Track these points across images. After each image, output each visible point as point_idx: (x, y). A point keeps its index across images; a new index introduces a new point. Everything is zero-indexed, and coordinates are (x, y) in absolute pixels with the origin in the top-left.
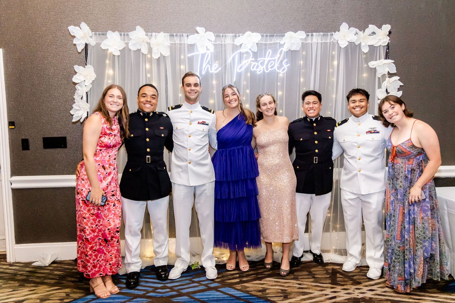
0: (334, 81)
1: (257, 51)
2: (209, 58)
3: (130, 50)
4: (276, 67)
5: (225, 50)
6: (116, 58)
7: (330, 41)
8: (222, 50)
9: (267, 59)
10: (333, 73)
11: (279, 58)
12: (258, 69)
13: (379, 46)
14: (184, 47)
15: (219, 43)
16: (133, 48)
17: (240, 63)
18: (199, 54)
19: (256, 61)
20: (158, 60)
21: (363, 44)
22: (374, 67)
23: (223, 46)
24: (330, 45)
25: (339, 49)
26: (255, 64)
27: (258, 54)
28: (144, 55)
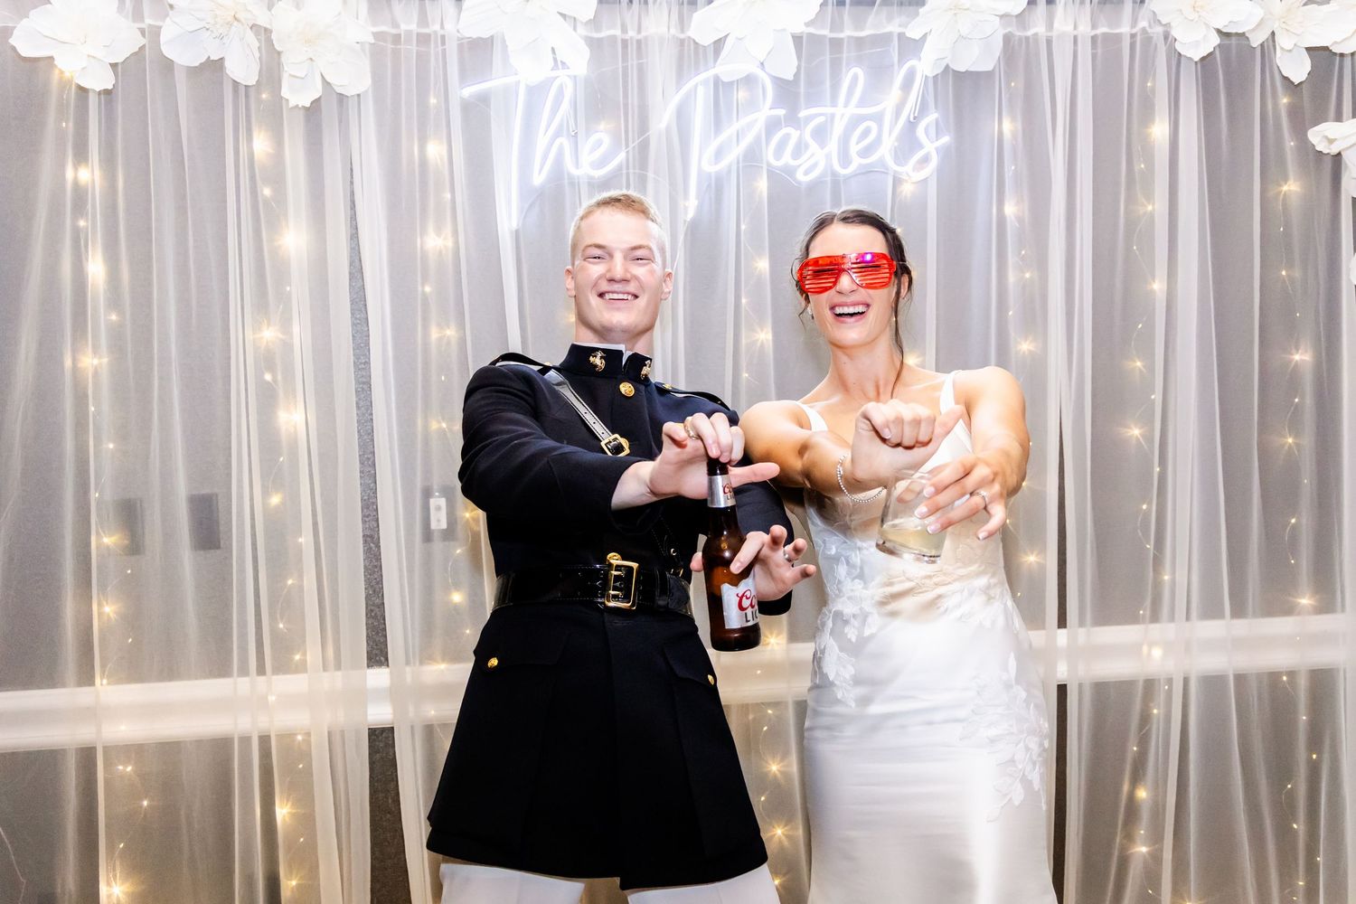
0: (1152, 215)
1: (797, 75)
2: (566, 105)
3: (168, 66)
4: (885, 151)
5: (641, 70)
6: (96, 106)
7: (1134, 31)
8: (625, 69)
9: (843, 112)
10: (1147, 180)
11: (899, 108)
12: (805, 157)
13: (1352, 54)
14: (444, 50)
15: (611, 32)
16: (184, 56)
17: (718, 128)
18: (518, 83)
19: (792, 119)
20: (313, 110)
21: (1283, 41)
22: (1334, 150)
23: (632, 49)
24: (1132, 46)
25: (1174, 63)
26: (787, 137)
27: (802, 90)
28: (242, 92)
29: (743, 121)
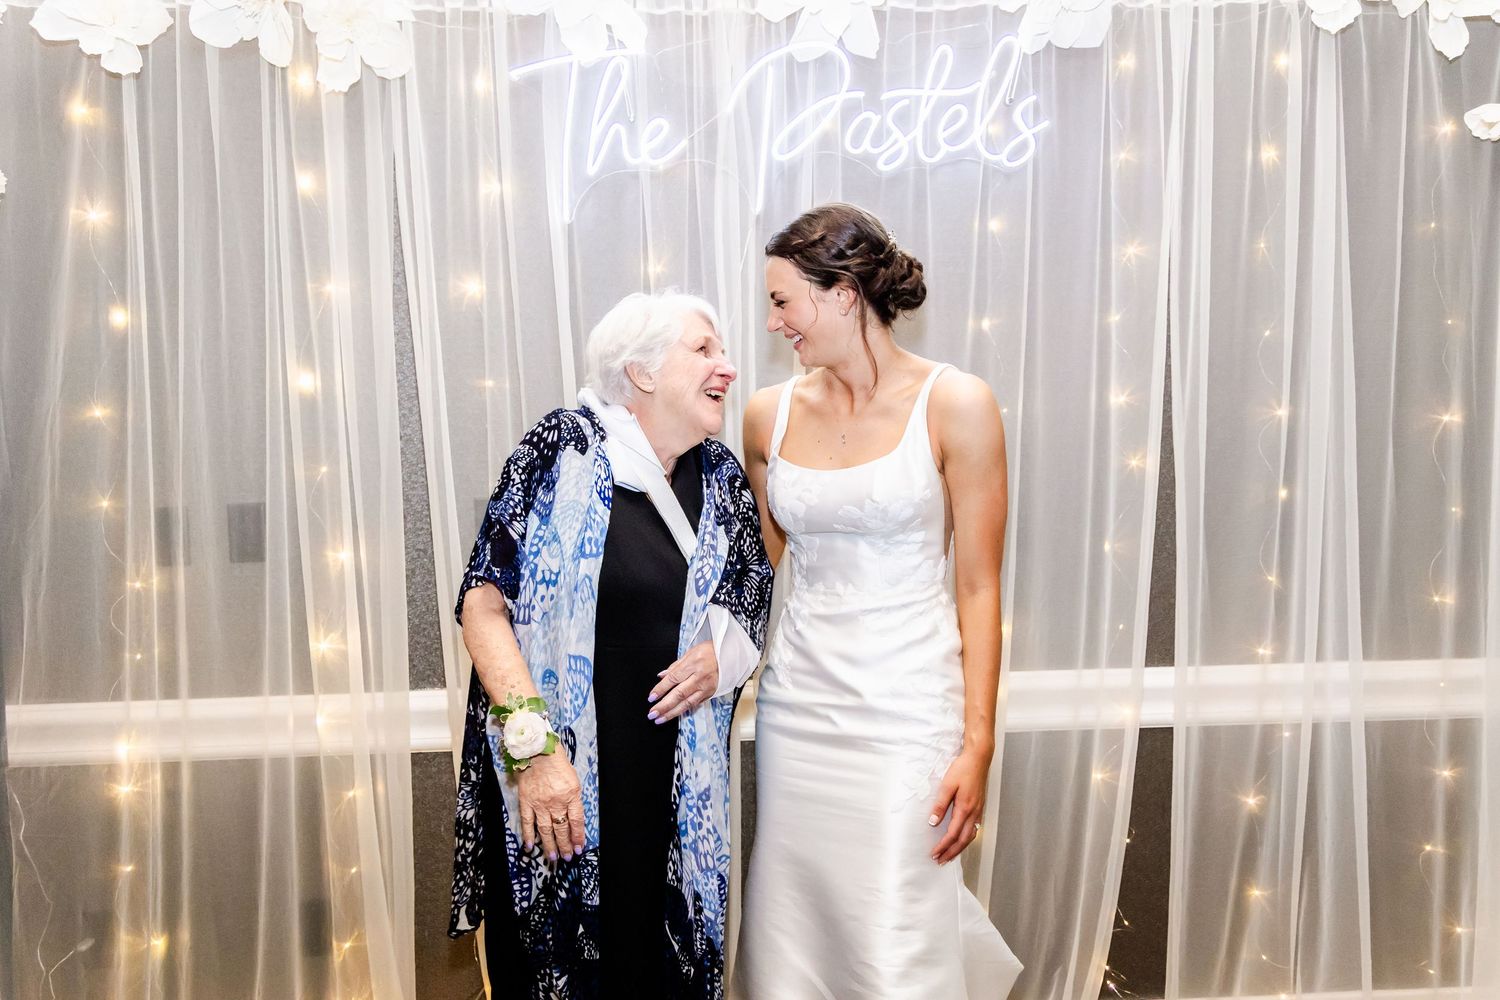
1: (880, 53)
2: (623, 86)
3: (197, 47)
4: (976, 137)
5: (707, 49)
6: (129, 90)
7: (1264, 1)
8: (690, 49)
9: (929, 93)
10: (1279, 171)
11: (993, 90)
12: (887, 145)
14: (492, 30)
15: (676, 8)
16: (217, 35)
17: (792, 111)
18: (571, 64)
19: (874, 103)
20: (353, 95)
21: (1437, 11)
23: (697, 27)
24: (1262, 20)
25: (1310, 38)
26: (867, 122)
27: (885, 68)
28: (279, 74)
29: (820, 104)
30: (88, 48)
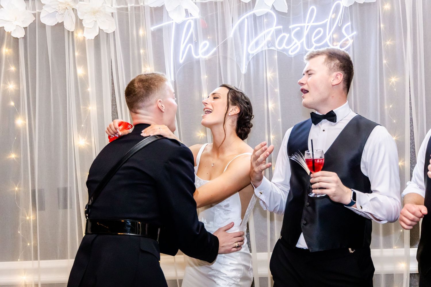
1: (289, 10)
2: (192, 30)
3: (43, 26)
4: (327, 39)
5: (223, 14)
6: (21, 43)
8: (217, 14)
9: (307, 24)
11: (333, 21)
12: (292, 45)
14: (145, 12)
16: (49, 22)
17: (256, 34)
18: (173, 23)
19: (286, 29)
23: (219, 6)
26: (284, 37)
27: (291, 16)
28: (71, 34)
29: (266, 31)
30: (7, 29)
